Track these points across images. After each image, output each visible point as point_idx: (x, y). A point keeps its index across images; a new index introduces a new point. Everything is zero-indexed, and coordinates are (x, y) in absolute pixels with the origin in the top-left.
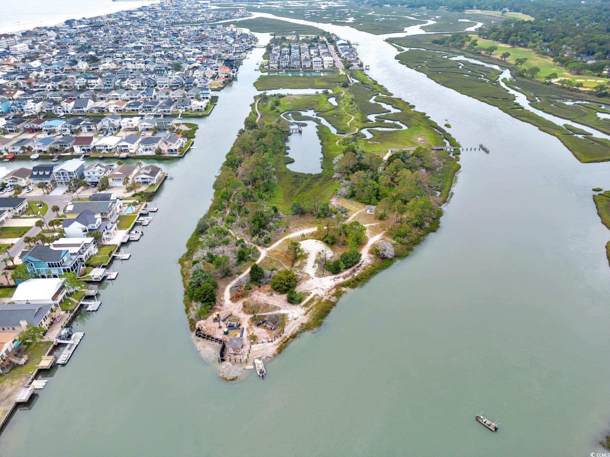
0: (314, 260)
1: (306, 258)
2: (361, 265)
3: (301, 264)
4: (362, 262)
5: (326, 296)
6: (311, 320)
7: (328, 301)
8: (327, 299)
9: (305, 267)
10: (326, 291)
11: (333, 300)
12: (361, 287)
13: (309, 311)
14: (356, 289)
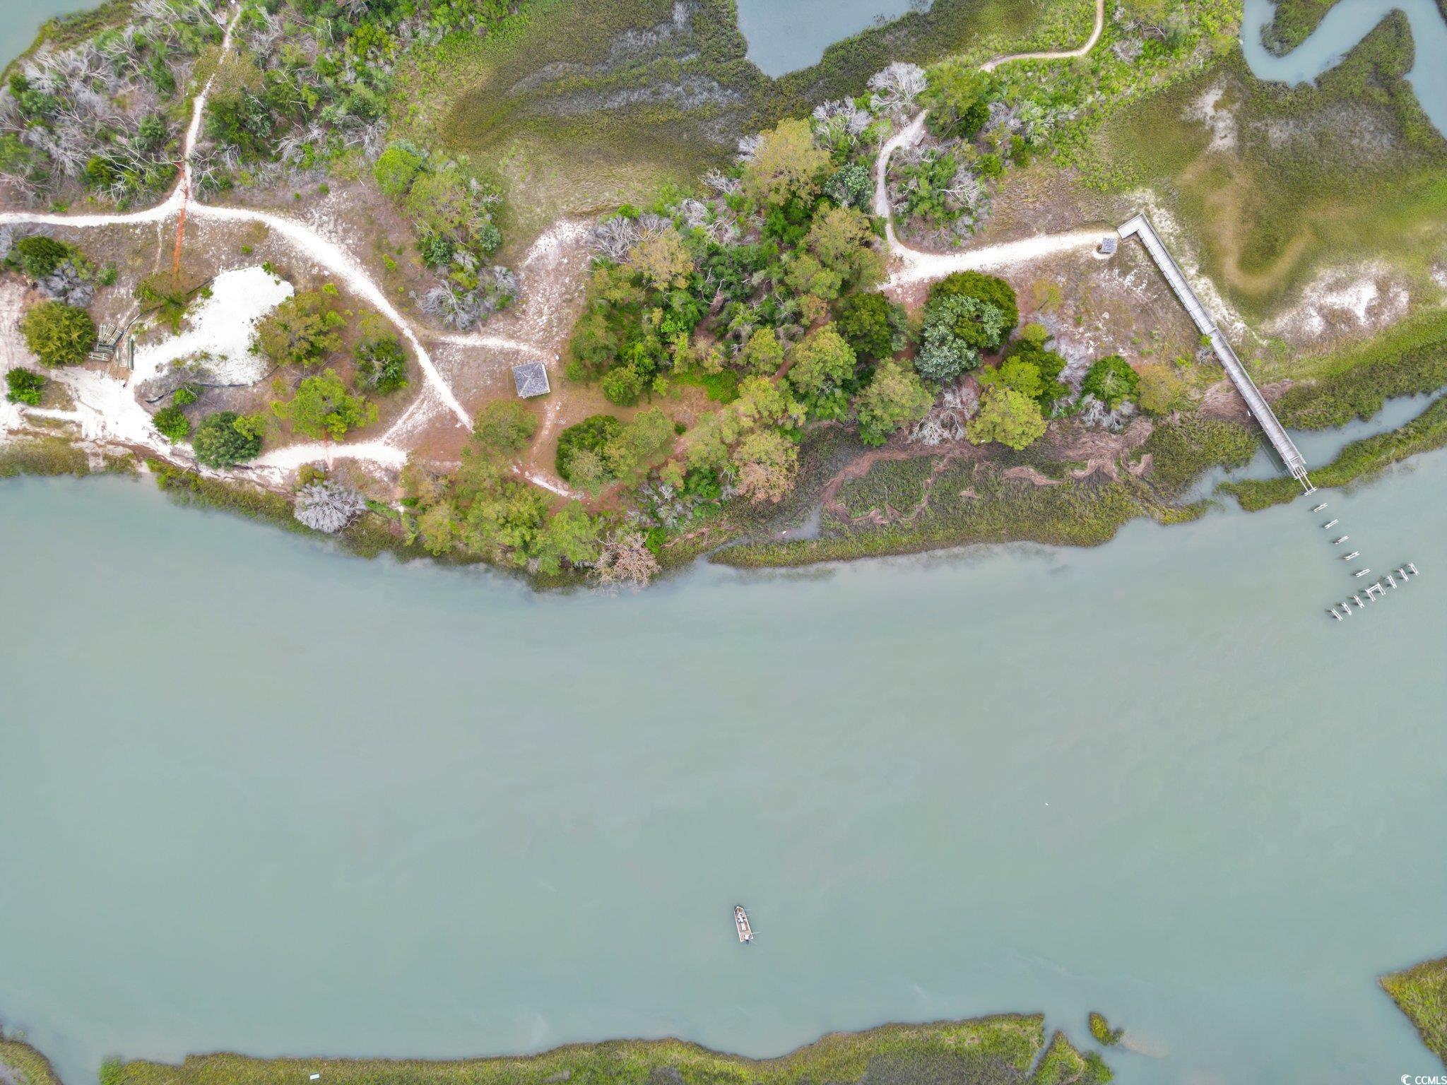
0: (179, 356)
1: (175, 333)
2: (247, 468)
3: (153, 331)
4: (262, 467)
5: (93, 444)
6: (7, 450)
7: (81, 456)
8: (88, 451)
9: (150, 346)
10: (104, 437)
11: (92, 463)
12: (176, 503)
13: (26, 432)
14: (164, 494)
